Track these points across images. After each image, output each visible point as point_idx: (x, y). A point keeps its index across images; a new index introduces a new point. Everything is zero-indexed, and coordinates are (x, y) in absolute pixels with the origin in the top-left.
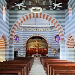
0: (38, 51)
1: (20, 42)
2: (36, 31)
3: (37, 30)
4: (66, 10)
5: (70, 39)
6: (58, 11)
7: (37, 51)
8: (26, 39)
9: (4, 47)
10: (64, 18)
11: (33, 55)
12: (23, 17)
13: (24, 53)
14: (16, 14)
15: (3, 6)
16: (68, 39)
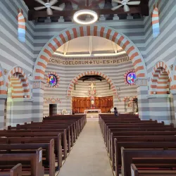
0: (96, 103)
1: (60, 86)
2: (89, 64)
3: (91, 62)
4: (147, 17)
5: (157, 76)
6: (130, 20)
7: (93, 102)
8: (70, 81)
9: (22, 94)
10: (143, 34)
11: (86, 111)
12: (61, 36)
13: (67, 106)
14: (48, 30)
15: (19, 12)
16: (155, 76)
